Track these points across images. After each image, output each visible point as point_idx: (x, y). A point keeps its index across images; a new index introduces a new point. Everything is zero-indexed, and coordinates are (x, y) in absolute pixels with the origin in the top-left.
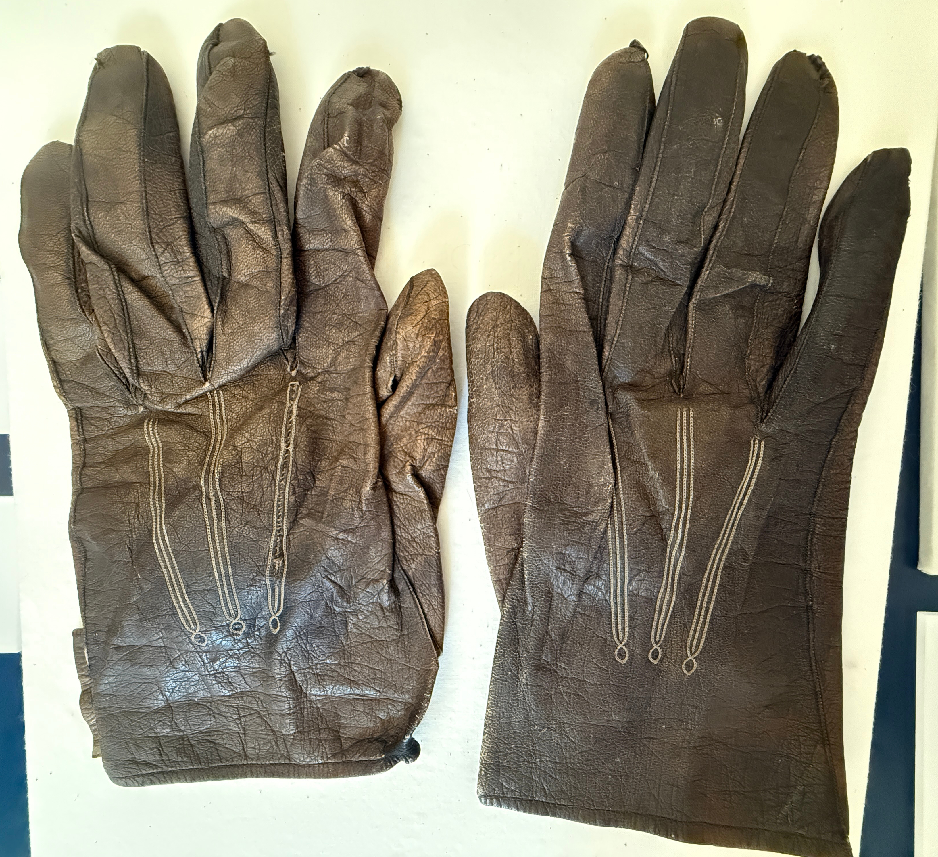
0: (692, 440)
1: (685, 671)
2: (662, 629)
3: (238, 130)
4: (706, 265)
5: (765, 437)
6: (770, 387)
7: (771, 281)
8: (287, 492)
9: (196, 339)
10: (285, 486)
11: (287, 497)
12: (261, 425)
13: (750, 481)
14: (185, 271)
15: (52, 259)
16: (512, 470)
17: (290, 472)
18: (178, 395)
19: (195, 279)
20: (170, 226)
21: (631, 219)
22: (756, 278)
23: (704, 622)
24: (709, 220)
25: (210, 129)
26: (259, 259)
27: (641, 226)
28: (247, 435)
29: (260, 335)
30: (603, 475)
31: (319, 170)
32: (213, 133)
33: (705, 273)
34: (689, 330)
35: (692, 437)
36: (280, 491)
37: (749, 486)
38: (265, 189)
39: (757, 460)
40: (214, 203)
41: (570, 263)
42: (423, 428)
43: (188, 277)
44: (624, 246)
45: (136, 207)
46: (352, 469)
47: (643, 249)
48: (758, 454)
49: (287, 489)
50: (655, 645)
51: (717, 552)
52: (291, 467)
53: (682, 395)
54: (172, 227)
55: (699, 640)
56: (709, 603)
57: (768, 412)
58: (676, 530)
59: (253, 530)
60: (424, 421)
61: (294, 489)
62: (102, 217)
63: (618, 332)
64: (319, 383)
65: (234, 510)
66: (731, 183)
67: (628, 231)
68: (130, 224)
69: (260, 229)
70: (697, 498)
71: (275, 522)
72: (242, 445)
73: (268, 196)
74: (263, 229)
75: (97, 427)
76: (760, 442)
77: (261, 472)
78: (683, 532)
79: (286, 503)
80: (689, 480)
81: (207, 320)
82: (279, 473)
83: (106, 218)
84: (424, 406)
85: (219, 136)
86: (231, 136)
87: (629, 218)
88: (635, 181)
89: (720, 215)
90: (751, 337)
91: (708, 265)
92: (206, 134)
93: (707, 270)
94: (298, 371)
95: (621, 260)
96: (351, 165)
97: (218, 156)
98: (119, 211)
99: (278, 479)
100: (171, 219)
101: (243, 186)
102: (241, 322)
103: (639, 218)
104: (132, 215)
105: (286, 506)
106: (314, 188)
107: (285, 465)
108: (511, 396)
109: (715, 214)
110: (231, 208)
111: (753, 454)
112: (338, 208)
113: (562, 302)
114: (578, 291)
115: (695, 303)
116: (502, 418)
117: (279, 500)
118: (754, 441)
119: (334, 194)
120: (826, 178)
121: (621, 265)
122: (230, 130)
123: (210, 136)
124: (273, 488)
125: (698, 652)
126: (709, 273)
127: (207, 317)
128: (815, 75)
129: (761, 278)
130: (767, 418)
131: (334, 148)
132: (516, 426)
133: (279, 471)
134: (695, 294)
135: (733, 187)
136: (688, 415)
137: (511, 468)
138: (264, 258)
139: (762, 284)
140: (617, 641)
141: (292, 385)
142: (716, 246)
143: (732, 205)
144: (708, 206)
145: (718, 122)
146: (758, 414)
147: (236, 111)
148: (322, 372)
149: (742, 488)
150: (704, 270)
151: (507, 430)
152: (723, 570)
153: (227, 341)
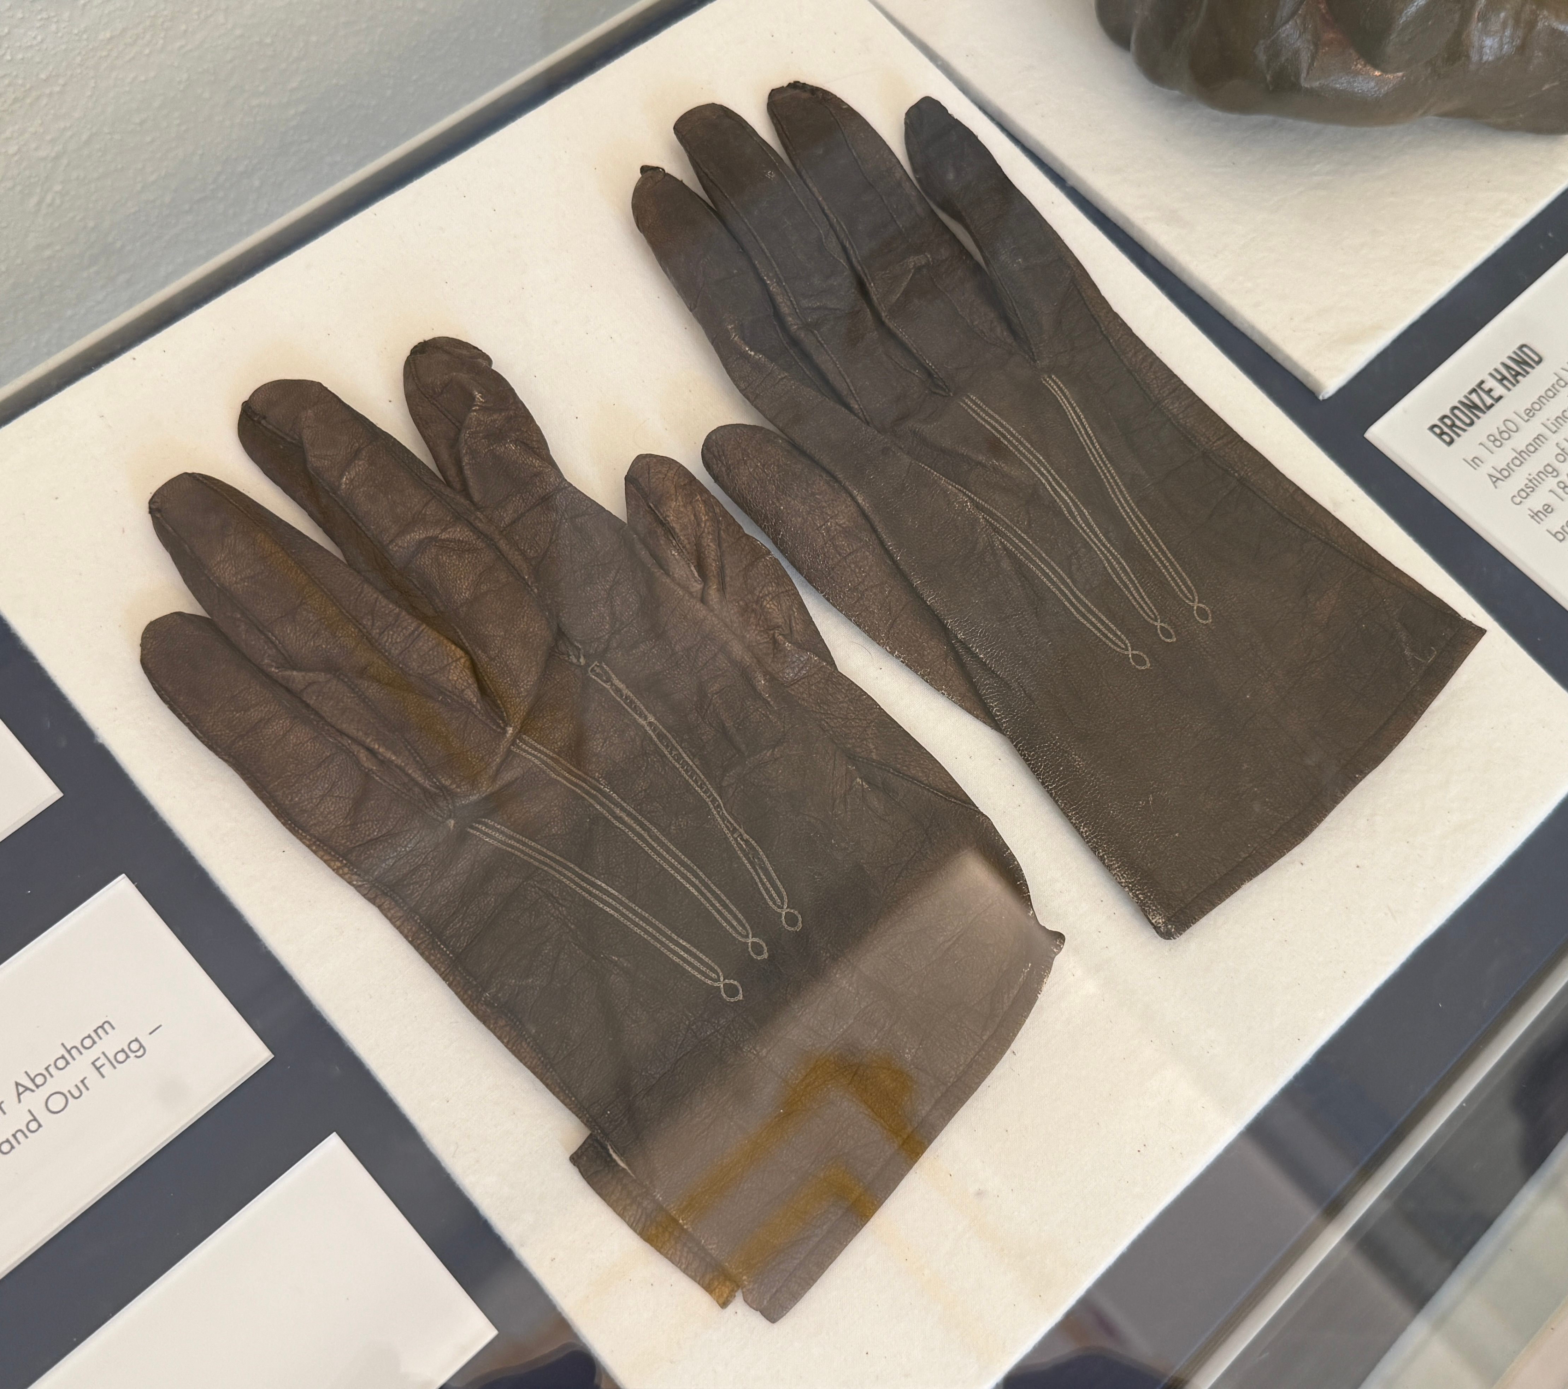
0: (994, 415)
1: (1204, 622)
2: (1146, 603)
3: (368, 460)
4: (866, 280)
5: (1050, 370)
6: (1013, 332)
7: (929, 256)
8: (687, 759)
9: (463, 690)
10: (680, 754)
11: (691, 763)
12: (603, 718)
13: (1075, 412)
14: (406, 628)
15: (266, 709)
16: (874, 568)
17: (672, 740)
18: (485, 768)
19: (421, 629)
20: (360, 595)
21: (774, 288)
22: (914, 261)
23: (1171, 564)
24: (833, 245)
25: (342, 478)
26: (473, 561)
27: (787, 287)
28: (598, 736)
29: (531, 630)
30: (954, 502)
31: (475, 439)
32: (347, 479)
33: (872, 287)
34: (904, 339)
35: (992, 413)
36: (679, 763)
37: (1078, 417)
38: (431, 494)
39: (1062, 391)
40: (392, 541)
41: (757, 357)
42: (760, 592)
43: (413, 632)
44: (787, 312)
45: (319, 598)
46: (729, 687)
47: (805, 303)
48: (1058, 386)
49: (684, 755)
50: (1156, 624)
51: (1116, 496)
52: (668, 734)
53: (951, 394)
54: (363, 595)
55: (1185, 584)
56: (1158, 545)
57: (1031, 349)
58: (1059, 496)
59: (688, 817)
60: (755, 584)
61: (690, 751)
62: (291, 631)
63: (848, 381)
64: (617, 648)
65: (653, 812)
66: (823, 211)
67: (779, 299)
68: (323, 618)
69: (455, 531)
70: (1047, 457)
71: (702, 794)
72: (602, 747)
73: (438, 498)
74: (458, 530)
75: (416, 883)
76: (1050, 377)
77: (643, 759)
78: (1067, 494)
79: (696, 769)
80: (1025, 447)
81: (463, 660)
82: (662, 747)
83: (296, 629)
84: (743, 573)
85: (354, 477)
86: (366, 470)
87: (771, 288)
88: (750, 260)
89: (838, 237)
90: (959, 310)
91: (867, 279)
92: (340, 484)
93: (870, 284)
94: (584, 656)
95: (795, 325)
96: (500, 414)
97: (365, 497)
98: (305, 613)
99: (666, 753)
100: (356, 589)
101: (409, 505)
102: (502, 633)
103: (779, 282)
104: (320, 608)
105: (698, 771)
106: (478, 460)
107: (660, 736)
108: (813, 494)
109: (834, 239)
110: (414, 531)
111: (1054, 390)
112: (518, 457)
113: (777, 396)
114: (783, 376)
115: (886, 316)
116: (822, 523)
117: (687, 771)
118: (1045, 380)
119: (506, 448)
120: (890, 156)
121: (798, 329)
122: (360, 465)
123: (346, 484)
124: (670, 764)
125: (1195, 594)
126: (874, 284)
127: (461, 657)
128: (805, 95)
129: (918, 259)
130: (1035, 354)
131: (475, 411)
132: (841, 519)
133: (660, 745)
134: (879, 308)
135: (827, 211)
136: (972, 400)
137: (871, 567)
138: (476, 557)
139: (923, 263)
140: (1122, 651)
141: (592, 670)
142: (859, 262)
143: (839, 223)
144: (824, 237)
145: (770, 174)
146: (1025, 358)
147: (351, 448)
148: (609, 637)
149: (1076, 424)
150: (868, 285)
151: (836, 530)
152: (1137, 507)
153: (501, 663)
